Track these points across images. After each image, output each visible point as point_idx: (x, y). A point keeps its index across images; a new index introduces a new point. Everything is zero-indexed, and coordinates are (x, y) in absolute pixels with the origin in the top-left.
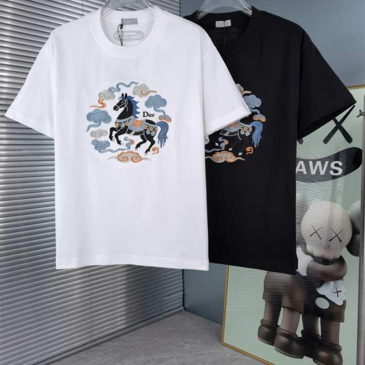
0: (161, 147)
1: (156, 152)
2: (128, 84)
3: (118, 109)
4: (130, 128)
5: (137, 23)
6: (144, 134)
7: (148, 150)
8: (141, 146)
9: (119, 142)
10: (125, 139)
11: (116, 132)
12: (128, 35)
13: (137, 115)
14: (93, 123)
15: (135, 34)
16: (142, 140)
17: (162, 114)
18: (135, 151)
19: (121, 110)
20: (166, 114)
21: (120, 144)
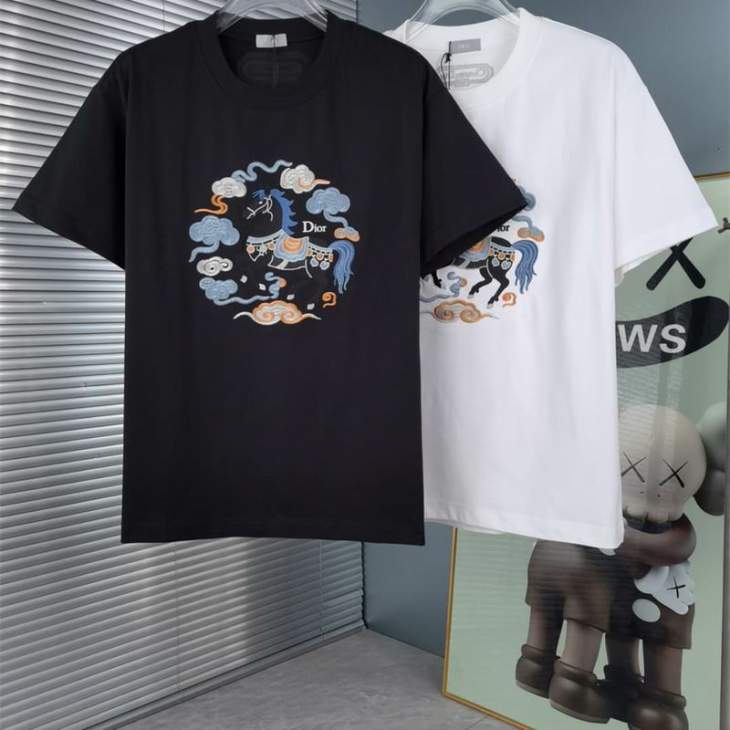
0: (521, 291)
1: (511, 301)
5: (479, 49)
6: (487, 266)
7: (494, 299)
8: (480, 289)
9: (437, 282)
10: (450, 276)
12: (462, 74)
15: (474, 70)
17: (525, 225)
18: (468, 301)
20: (534, 224)
21: (439, 286)
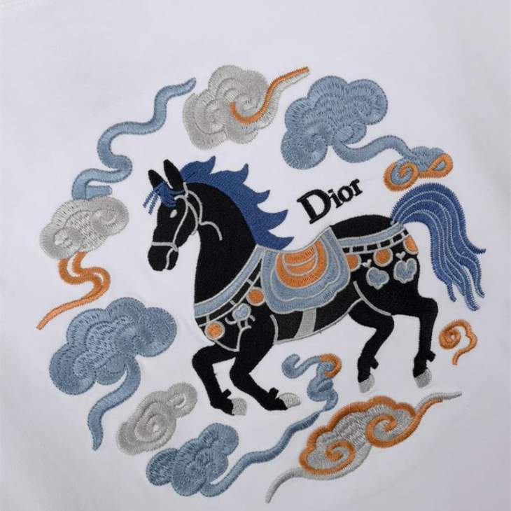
0: (474, 307)
1: (464, 342)
2: (146, 115)
3: (175, 256)
4: (281, 306)
6: (363, 298)
8: (378, 357)
9: (271, 401)
10: (290, 369)
11: (230, 363)
13: (279, 232)
14: (100, 391)
16: (370, 332)
17: (390, 157)
18: (364, 398)
19: (191, 250)
20: (411, 145)
21: (280, 406)
